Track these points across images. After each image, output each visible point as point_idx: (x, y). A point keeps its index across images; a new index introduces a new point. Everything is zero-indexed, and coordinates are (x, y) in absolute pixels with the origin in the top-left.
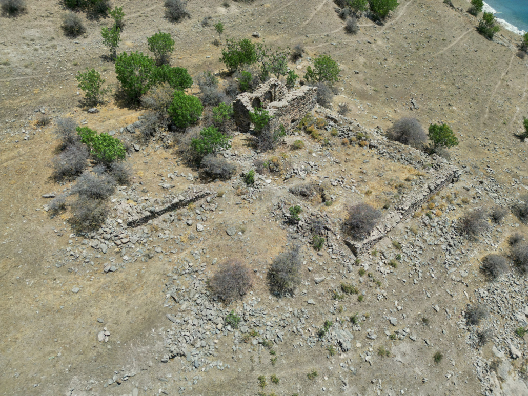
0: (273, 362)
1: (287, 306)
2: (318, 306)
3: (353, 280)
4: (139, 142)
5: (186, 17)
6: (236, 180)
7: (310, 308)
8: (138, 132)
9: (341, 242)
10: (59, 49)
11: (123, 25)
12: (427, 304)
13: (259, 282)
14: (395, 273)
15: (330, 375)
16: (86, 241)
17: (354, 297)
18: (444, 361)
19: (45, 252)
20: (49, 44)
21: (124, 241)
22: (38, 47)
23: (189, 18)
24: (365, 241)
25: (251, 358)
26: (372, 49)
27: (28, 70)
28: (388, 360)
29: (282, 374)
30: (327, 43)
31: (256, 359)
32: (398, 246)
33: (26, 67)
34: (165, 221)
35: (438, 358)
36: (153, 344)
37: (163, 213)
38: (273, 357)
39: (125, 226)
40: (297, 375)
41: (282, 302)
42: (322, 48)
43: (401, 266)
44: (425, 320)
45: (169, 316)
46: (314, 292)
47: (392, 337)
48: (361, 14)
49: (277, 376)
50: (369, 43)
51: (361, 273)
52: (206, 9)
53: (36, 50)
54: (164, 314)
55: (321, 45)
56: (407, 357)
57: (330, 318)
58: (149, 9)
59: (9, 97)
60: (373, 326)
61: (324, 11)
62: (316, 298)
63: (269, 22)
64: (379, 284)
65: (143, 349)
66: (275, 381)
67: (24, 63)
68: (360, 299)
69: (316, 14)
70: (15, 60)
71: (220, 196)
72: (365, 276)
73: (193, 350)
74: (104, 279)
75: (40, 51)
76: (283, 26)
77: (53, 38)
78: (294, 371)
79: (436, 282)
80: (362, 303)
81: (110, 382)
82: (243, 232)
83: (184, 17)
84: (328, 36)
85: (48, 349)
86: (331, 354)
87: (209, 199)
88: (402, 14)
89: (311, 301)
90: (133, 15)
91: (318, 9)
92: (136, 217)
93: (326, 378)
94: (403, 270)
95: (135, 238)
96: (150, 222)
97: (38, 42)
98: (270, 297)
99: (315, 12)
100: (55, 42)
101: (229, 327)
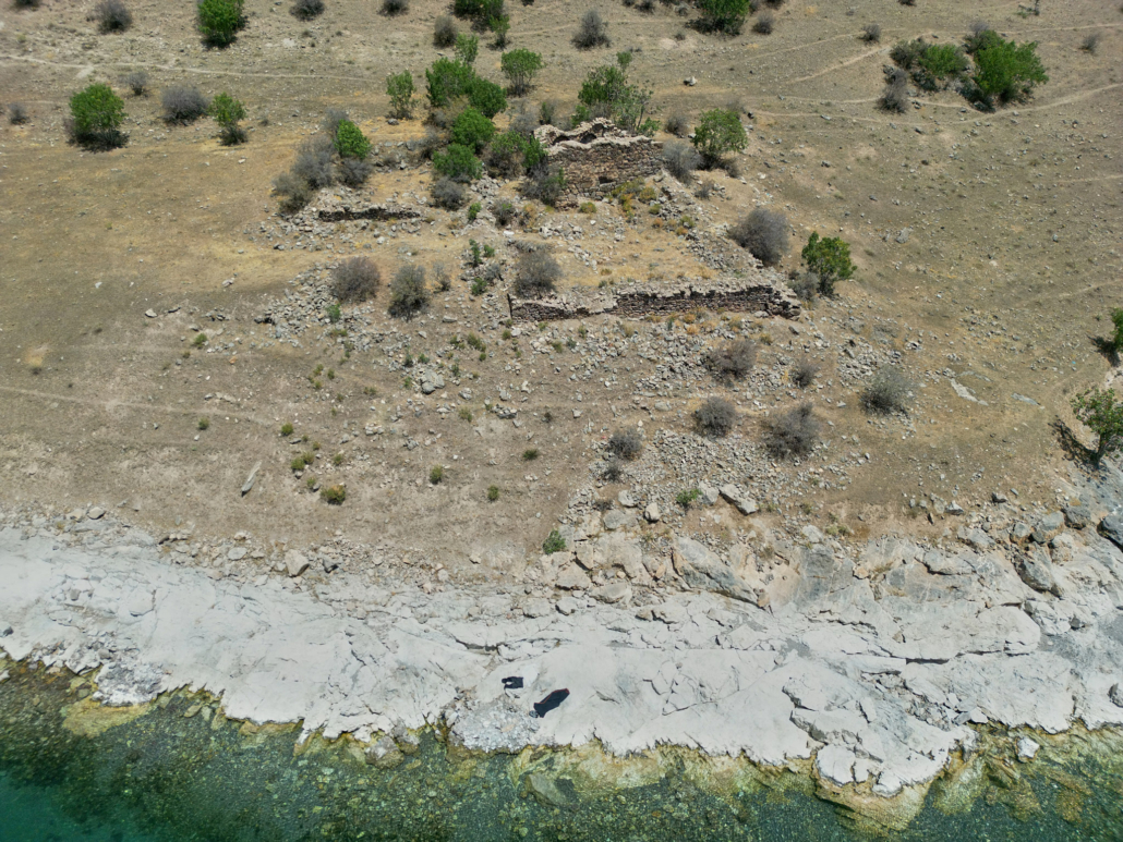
0: (342, 362)
1: (395, 326)
2: (429, 341)
3: (490, 338)
4: (411, 162)
5: (604, 45)
6: (462, 213)
7: (417, 339)
8: (417, 152)
9: (504, 294)
10: (417, 57)
11: (509, 42)
12: (569, 405)
13: (385, 296)
14: (552, 357)
15: (389, 401)
16: (280, 222)
17: (477, 353)
18: (535, 463)
19: (246, 219)
20: (410, 50)
21: (307, 228)
22: (394, 51)
23: (608, 46)
24: (530, 301)
25: (325, 351)
26: (915, 142)
27: (367, 73)
28: (465, 425)
29: (343, 375)
30: (815, 114)
31: (329, 353)
32: (582, 333)
33: (368, 69)
34: (356, 226)
35: (531, 456)
36: (257, 304)
37: (359, 218)
38: (345, 358)
39: (316, 217)
40: (356, 383)
41: (392, 322)
42: (796, 119)
43: (567, 355)
44: (548, 416)
45: (287, 290)
46: (434, 328)
47: (488, 407)
48: (947, 85)
49: (336, 373)
50: (917, 131)
51: (507, 336)
52: (641, 38)
53: (391, 54)
54: (284, 287)
55: (797, 115)
56: (492, 435)
57: (432, 356)
58: (558, 28)
59: (328, 94)
60: (476, 387)
61: (857, 67)
62: (431, 334)
63: (732, 69)
64: (518, 356)
65: (248, 304)
66: (331, 376)
67: (367, 65)
68: (482, 359)
69: (835, 70)
70: (361, 60)
71: (428, 222)
72: (509, 342)
73: (285, 324)
74: (268, 252)
75: (394, 57)
76: (754, 77)
77: (417, 45)
78: (357, 379)
79: (605, 392)
80: (483, 363)
81: (208, 314)
82: (414, 254)
83: (600, 44)
84: (828, 104)
85: (187, 277)
86: (406, 386)
87: (414, 220)
88: (1066, 102)
89: (424, 334)
90: (531, 33)
91: (846, 64)
92: (329, 209)
93: (383, 402)
94: (569, 360)
95: (319, 230)
96: (343, 221)
97: (398, 46)
98: (385, 313)
99: (837, 67)
100: (416, 50)
101: (328, 320)
